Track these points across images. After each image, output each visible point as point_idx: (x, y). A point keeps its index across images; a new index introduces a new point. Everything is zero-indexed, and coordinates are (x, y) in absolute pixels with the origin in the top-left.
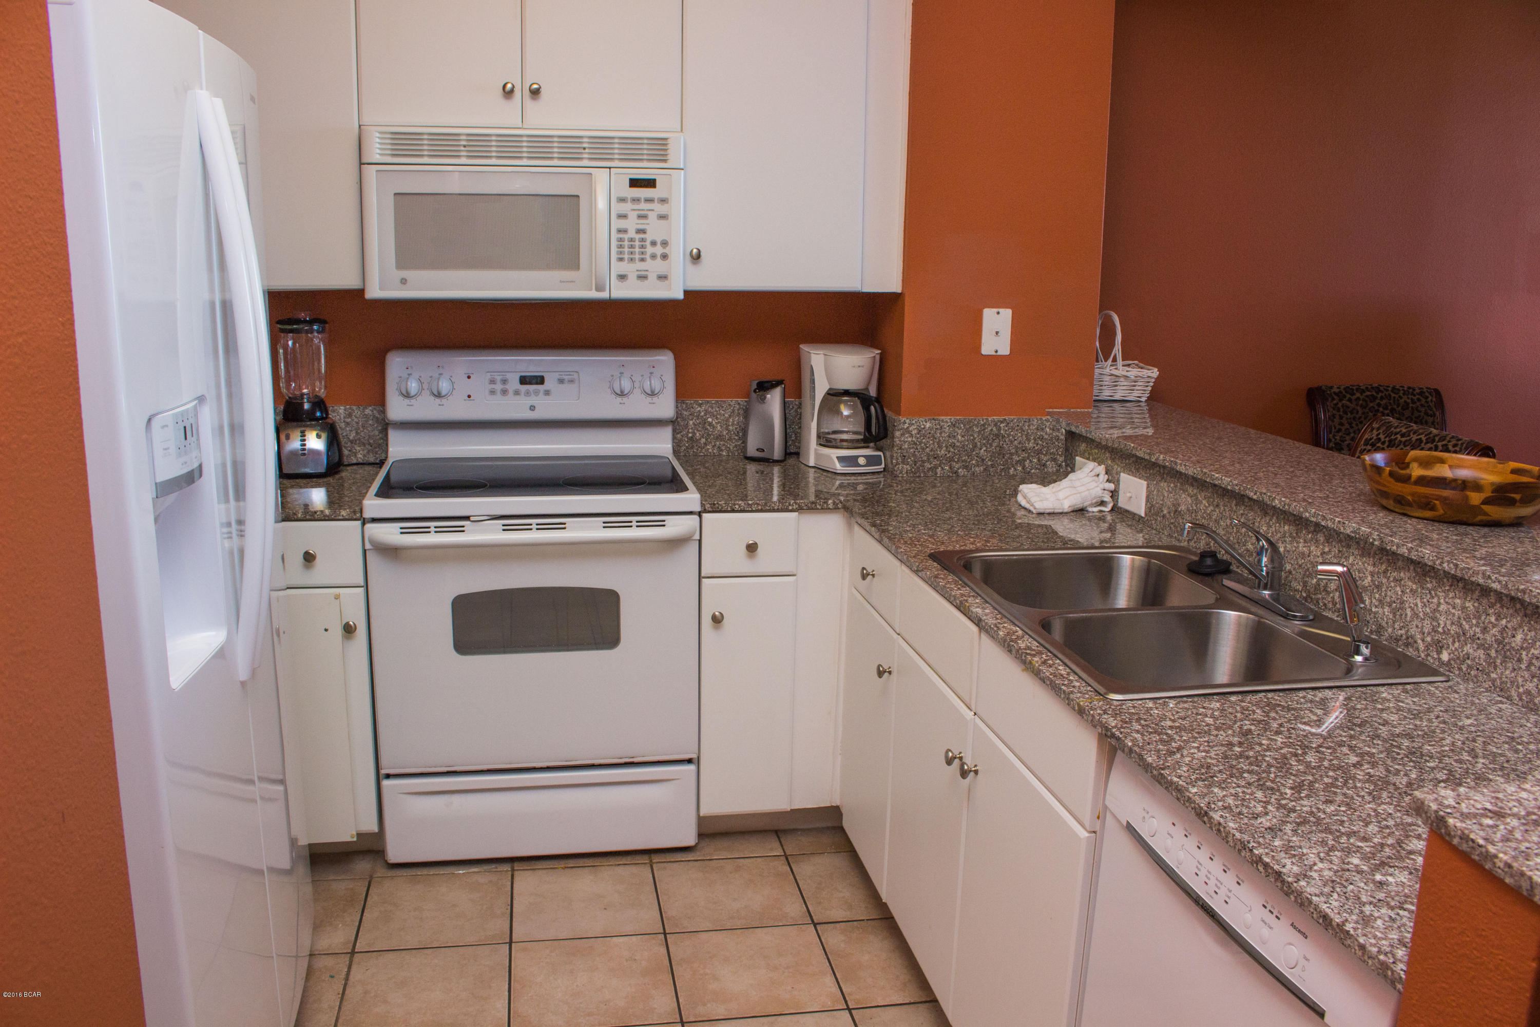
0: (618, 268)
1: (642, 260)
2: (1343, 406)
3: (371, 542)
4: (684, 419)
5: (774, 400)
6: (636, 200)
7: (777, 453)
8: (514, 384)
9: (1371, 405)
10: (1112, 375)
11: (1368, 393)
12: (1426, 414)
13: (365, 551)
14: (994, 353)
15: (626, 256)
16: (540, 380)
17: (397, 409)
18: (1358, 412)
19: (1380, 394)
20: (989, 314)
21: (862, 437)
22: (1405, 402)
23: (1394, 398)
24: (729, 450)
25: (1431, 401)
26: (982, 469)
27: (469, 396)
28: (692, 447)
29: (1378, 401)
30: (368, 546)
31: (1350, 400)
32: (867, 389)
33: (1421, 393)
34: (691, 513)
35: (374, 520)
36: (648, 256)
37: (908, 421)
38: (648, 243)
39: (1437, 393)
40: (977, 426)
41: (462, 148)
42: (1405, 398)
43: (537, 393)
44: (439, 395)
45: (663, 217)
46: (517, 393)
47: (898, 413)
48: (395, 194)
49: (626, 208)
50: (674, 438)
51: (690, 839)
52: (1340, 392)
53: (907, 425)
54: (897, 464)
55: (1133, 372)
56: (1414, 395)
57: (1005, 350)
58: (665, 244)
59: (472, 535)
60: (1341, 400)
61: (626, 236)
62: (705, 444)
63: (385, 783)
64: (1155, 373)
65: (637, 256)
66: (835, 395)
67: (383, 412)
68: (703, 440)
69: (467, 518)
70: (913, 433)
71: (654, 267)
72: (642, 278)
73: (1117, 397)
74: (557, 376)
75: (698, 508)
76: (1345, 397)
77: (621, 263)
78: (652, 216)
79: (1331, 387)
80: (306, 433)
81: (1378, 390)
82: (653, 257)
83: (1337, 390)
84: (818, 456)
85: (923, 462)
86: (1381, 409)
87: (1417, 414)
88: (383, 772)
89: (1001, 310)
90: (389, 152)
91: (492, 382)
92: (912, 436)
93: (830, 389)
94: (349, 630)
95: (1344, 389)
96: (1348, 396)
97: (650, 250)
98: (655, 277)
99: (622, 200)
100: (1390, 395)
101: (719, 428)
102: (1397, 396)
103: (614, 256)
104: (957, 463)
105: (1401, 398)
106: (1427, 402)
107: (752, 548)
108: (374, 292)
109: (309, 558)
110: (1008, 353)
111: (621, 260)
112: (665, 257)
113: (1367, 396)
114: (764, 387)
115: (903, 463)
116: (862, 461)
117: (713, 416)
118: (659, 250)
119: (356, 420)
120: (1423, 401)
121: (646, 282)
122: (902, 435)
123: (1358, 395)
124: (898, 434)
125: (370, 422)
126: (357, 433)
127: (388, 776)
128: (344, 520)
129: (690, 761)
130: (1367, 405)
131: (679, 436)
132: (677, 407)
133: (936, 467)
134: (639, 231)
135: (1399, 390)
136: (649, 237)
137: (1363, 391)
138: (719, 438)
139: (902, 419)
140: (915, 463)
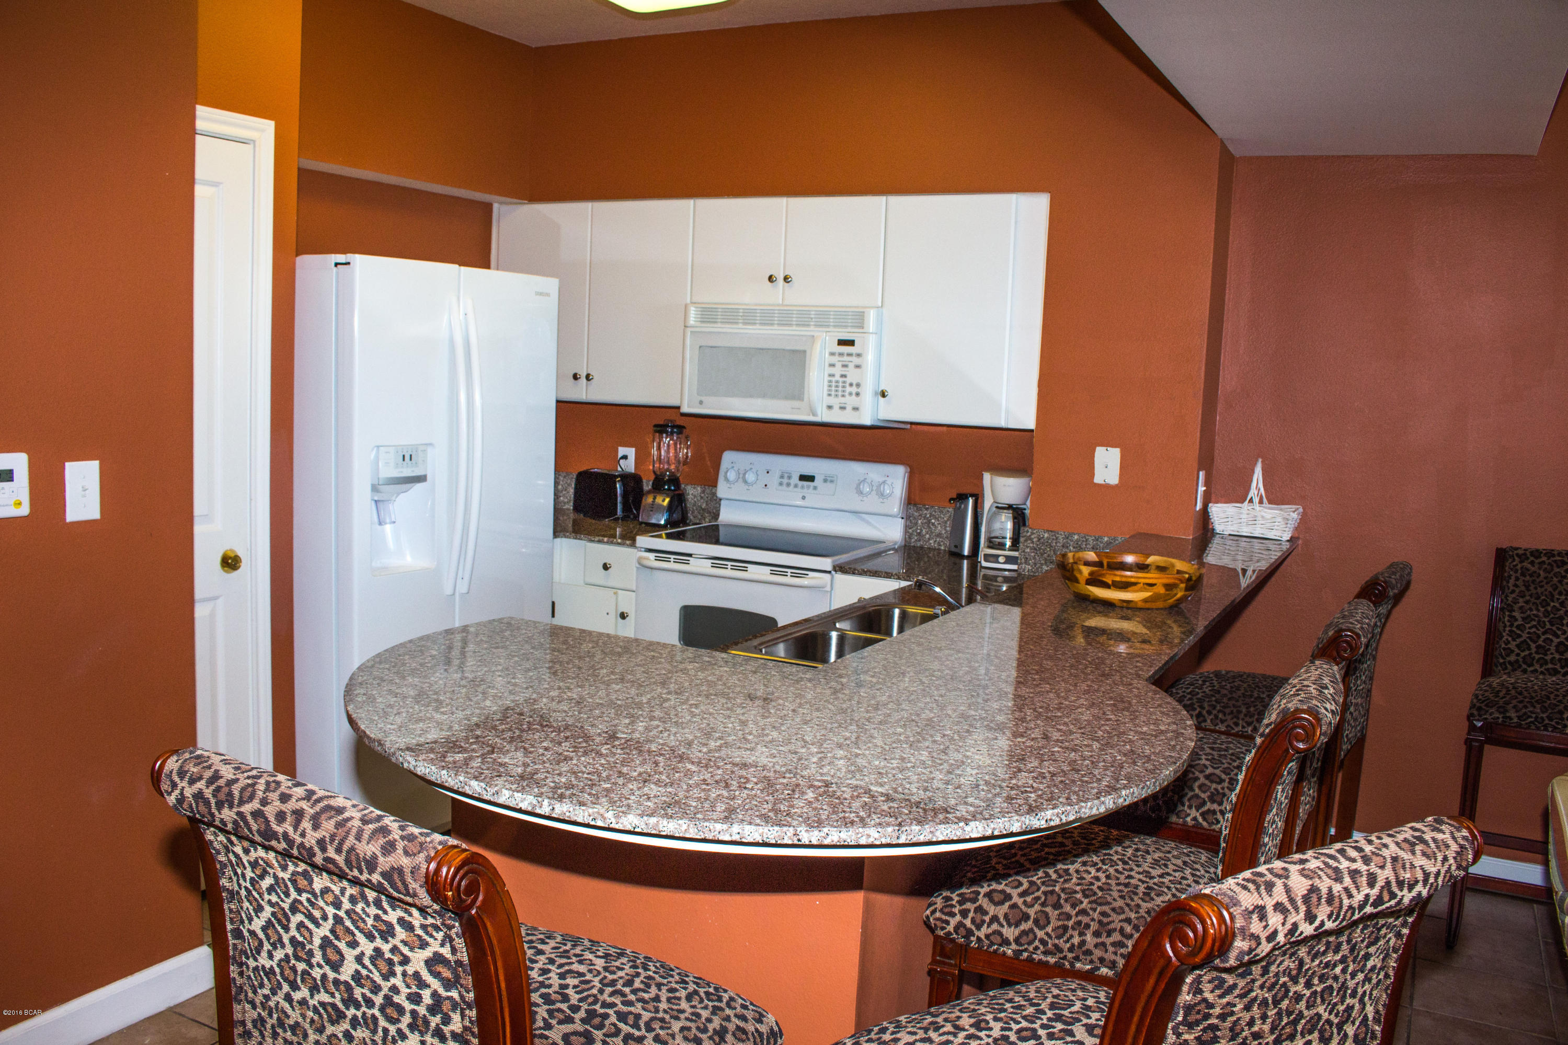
0: (827, 400)
1: (843, 396)
2: (1522, 568)
3: (641, 562)
4: (914, 519)
5: (969, 506)
6: (841, 354)
7: (966, 551)
8: (795, 479)
13: (638, 568)
14: (1104, 483)
15: (833, 393)
16: (812, 479)
17: (723, 490)
18: (1539, 575)
20: (1100, 452)
27: (765, 486)
28: (920, 541)
30: (639, 565)
31: (1532, 563)
32: (1018, 504)
34: (826, 572)
35: (642, 549)
36: (847, 394)
38: (847, 385)
43: (808, 487)
45: (858, 367)
46: (796, 486)
48: (699, 346)
49: (834, 359)
50: (905, 530)
52: (1525, 554)
55: (1278, 514)
57: (1114, 481)
58: (858, 385)
59: (694, 566)
60: (1521, 562)
61: (833, 379)
62: (929, 539)
65: (840, 393)
66: (1000, 508)
67: (718, 492)
68: (927, 536)
71: (851, 401)
72: (843, 408)
73: (1257, 534)
74: (823, 477)
75: (829, 569)
76: (1528, 558)
77: (829, 398)
78: (851, 365)
79: (1517, 549)
80: (657, 497)
82: (850, 394)
83: (1520, 552)
89: (1111, 449)
90: (699, 320)
91: (782, 477)
92: (1033, 542)
93: (995, 503)
97: (848, 389)
98: (851, 408)
99: (832, 354)
103: (826, 392)
108: (685, 409)
109: (606, 568)
110: (1116, 483)
111: (830, 395)
112: (858, 394)
113: (1555, 561)
115: (1026, 563)
116: (1001, 559)
117: (936, 518)
118: (854, 390)
119: (707, 495)
121: (845, 411)
122: (1026, 541)
123: (1544, 559)
125: (715, 498)
126: (707, 504)
130: (1552, 570)
131: (910, 530)
134: (842, 376)
136: (848, 380)
137: (1554, 556)
138: (939, 535)
139: (1026, 529)
140: (1035, 564)
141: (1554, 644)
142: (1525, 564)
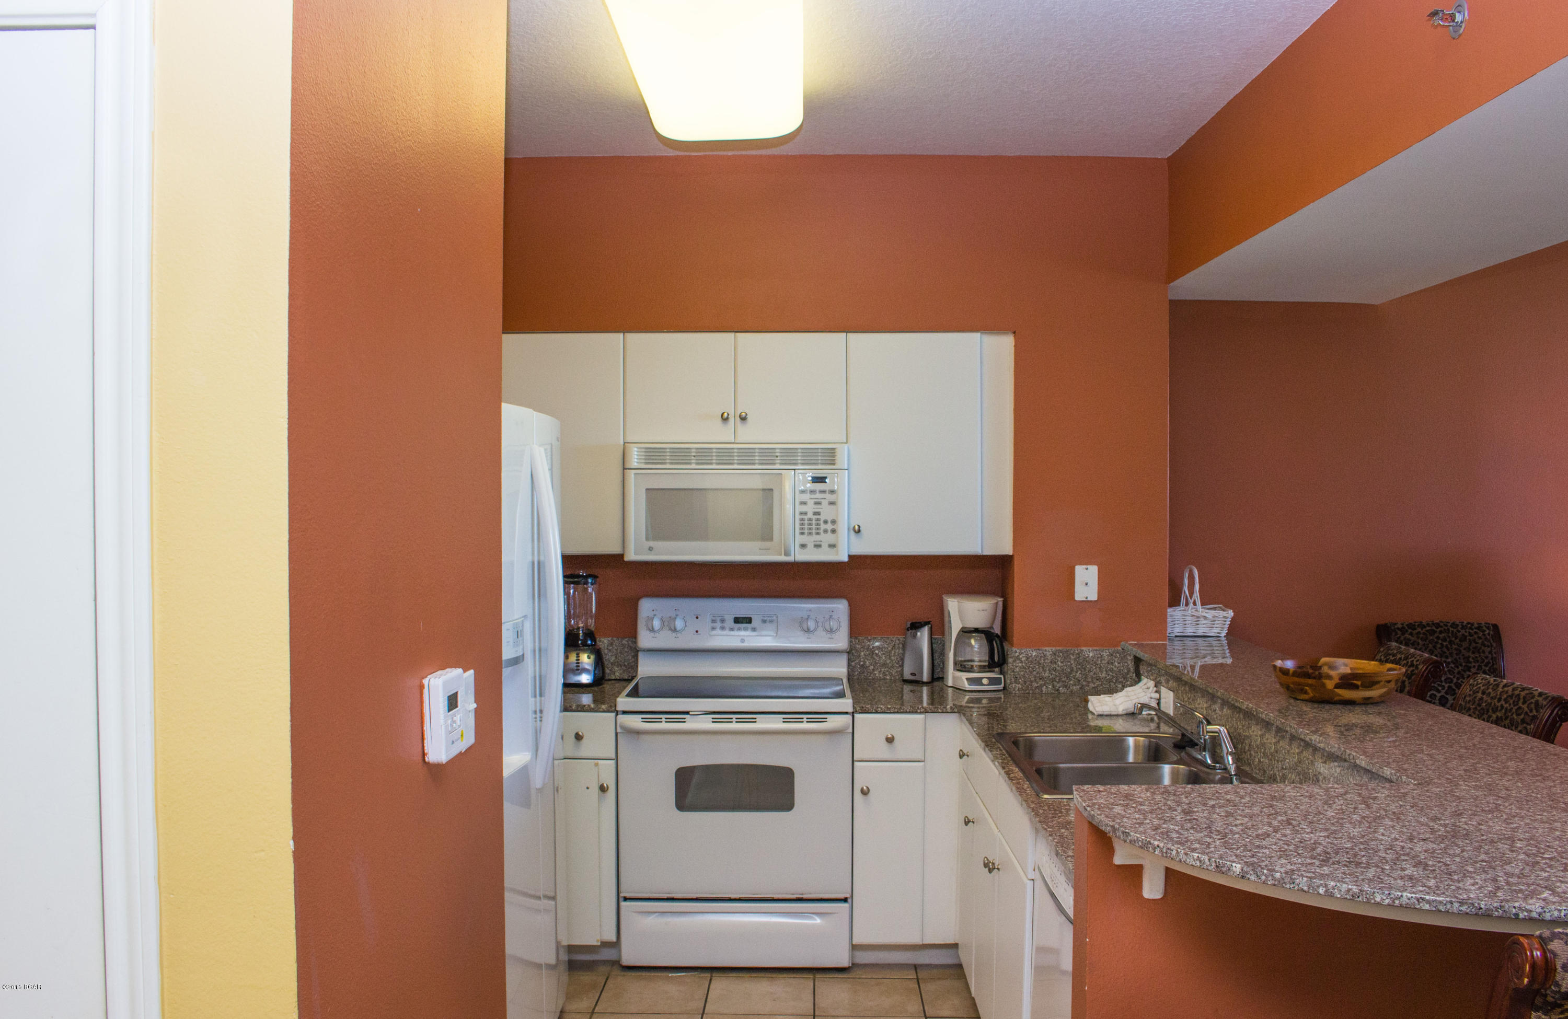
0: (800, 539)
1: (818, 534)
2: (1405, 639)
3: (622, 727)
4: (857, 651)
5: (924, 635)
6: (812, 492)
7: (926, 677)
8: (730, 622)
9: (1431, 638)
10: (1193, 616)
11: (1428, 628)
12: (1483, 644)
13: (617, 734)
14: (1085, 599)
15: (806, 531)
16: (749, 620)
17: (645, 639)
18: (1419, 644)
19: (1440, 629)
20: (1079, 570)
21: (987, 664)
22: (1463, 635)
23: (1453, 631)
24: (891, 675)
25: (1489, 634)
26: (1078, 687)
27: (697, 632)
28: (863, 673)
29: (1436, 635)
30: (619, 730)
31: (1411, 634)
32: (992, 627)
33: (1479, 628)
34: (846, 713)
35: (624, 712)
36: (821, 531)
37: (1018, 651)
38: (821, 522)
39: (1495, 627)
40: (1073, 655)
41: (693, 458)
42: (1463, 631)
43: (746, 629)
44: (674, 630)
45: (832, 503)
46: (732, 629)
47: (1012, 645)
48: (647, 489)
49: (806, 497)
50: (849, 665)
51: (845, 962)
52: (1403, 628)
53: (1017, 654)
54: (1011, 683)
55: (1210, 614)
56: (1472, 630)
57: (1093, 597)
58: (834, 522)
59: (691, 724)
60: (1403, 634)
61: (806, 517)
62: (873, 670)
63: (623, 904)
64: (1230, 613)
65: (814, 531)
66: (966, 632)
67: (636, 642)
68: (872, 667)
69: (687, 713)
70: (1023, 659)
71: (826, 539)
72: (818, 546)
73: (1200, 633)
74: (761, 618)
75: (850, 710)
76: (1407, 631)
77: (802, 536)
78: (825, 503)
79: (1396, 624)
80: (580, 655)
81: (1438, 625)
82: (826, 531)
83: (1400, 626)
84: (954, 678)
85: (1032, 682)
86: (1440, 641)
87: (1474, 645)
88: (622, 895)
89: (1089, 567)
90: (643, 461)
91: (714, 621)
92: (1021, 662)
93: (963, 628)
94: (603, 789)
95: (1407, 625)
96: (1410, 631)
97: (823, 526)
98: (827, 546)
99: (805, 492)
100: (1448, 629)
101: (884, 658)
102: (1455, 630)
103: (798, 531)
104: (1058, 683)
105: (1459, 632)
106: (1484, 635)
107: (890, 740)
108: (631, 556)
109: (578, 737)
110: (1096, 598)
111: (802, 534)
112: (834, 531)
113: (1427, 631)
114: (916, 626)
115: (1015, 682)
116: (985, 681)
117: (879, 648)
118: (829, 527)
119: (616, 648)
120: (1481, 634)
121: (820, 550)
122: (1014, 661)
123: (1419, 630)
124: (1010, 660)
125: (626, 650)
126: (616, 657)
127: (626, 899)
128: (604, 711)
129: (845, 900)
131: (853, 663)
132: (851, 642)
133: (1041, 686)
134: (816, 513)
135: (1458, 625)
136: (822, 517)
137: (1424, 627)
138: (884, 665)
139: (1014, 649)
140: (1025, 682)
141: (1437, 698)
142: (1407, 636)
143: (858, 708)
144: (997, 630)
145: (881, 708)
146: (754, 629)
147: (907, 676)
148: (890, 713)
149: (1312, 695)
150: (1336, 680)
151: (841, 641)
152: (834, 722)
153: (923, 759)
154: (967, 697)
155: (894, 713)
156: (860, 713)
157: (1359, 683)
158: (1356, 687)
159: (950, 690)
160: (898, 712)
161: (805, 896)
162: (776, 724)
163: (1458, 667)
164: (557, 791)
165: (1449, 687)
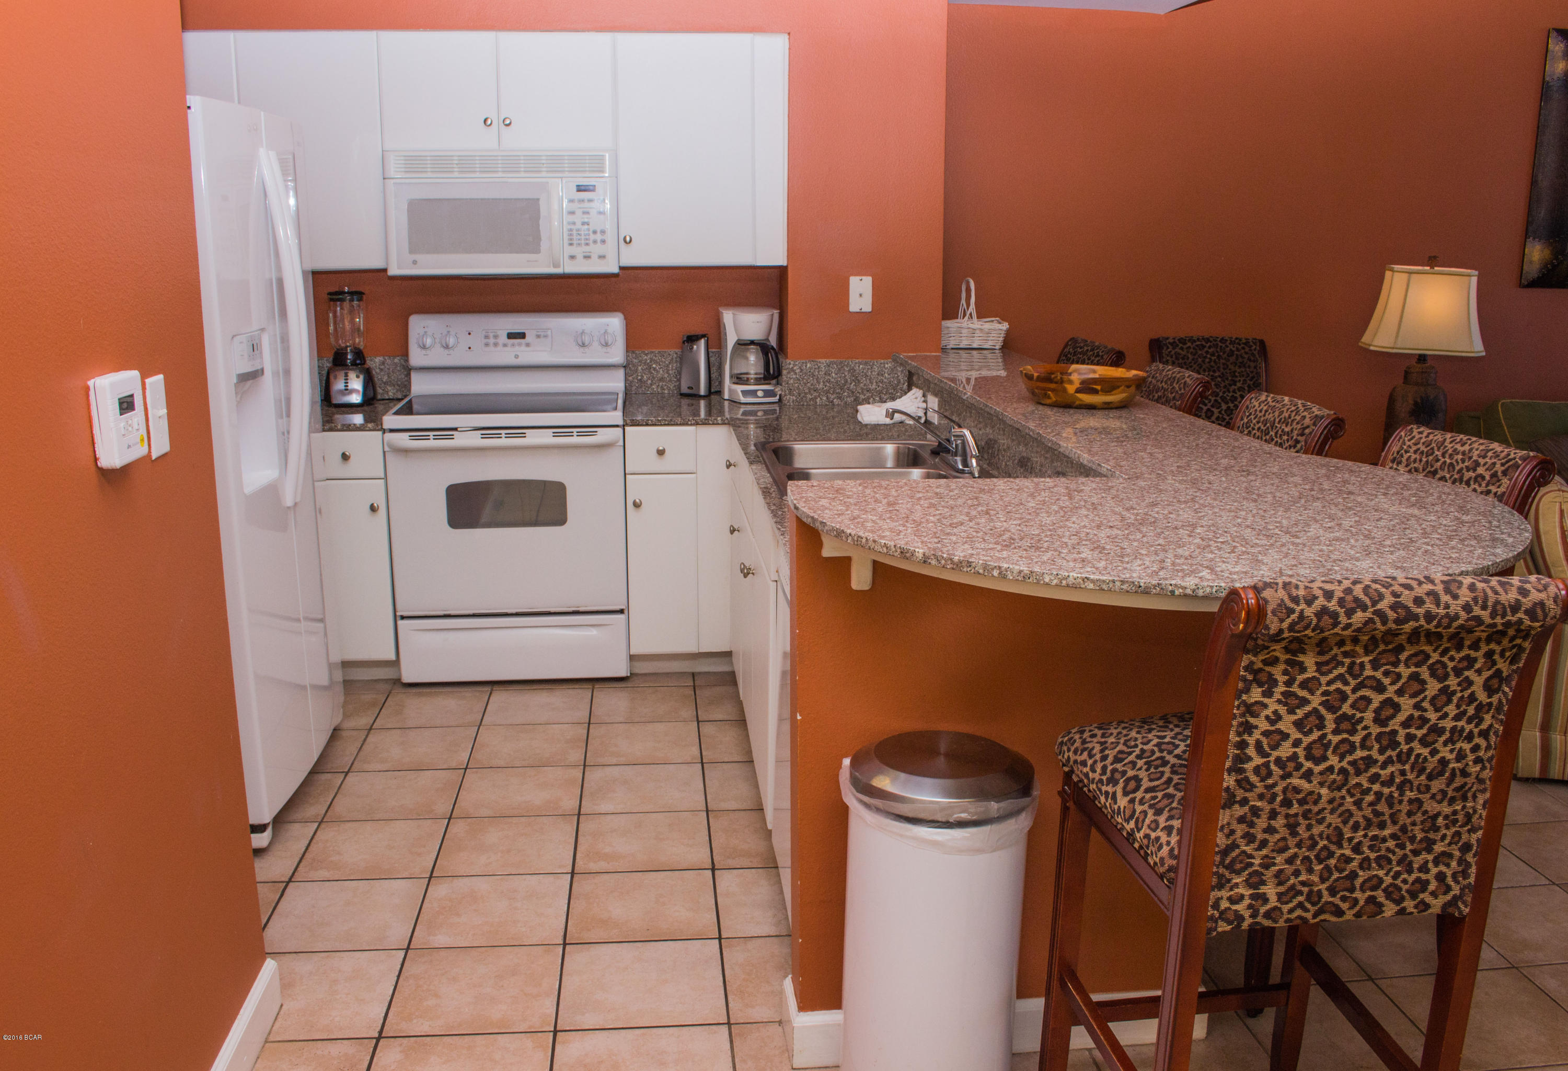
0: (569, 251)
1: (587, 244)
2: (1175, 353)
3: (389, 446)
4: (634, 366)
5: (701, 347)
6: (581, 201)
7: (703, 391)
8: (503, 338)
9: (1200, 352)
10: (969, 328)
11: (1199, 343)
12: (1249, 360)
13: (384, 453)
14: (858, 311)
15: (575, 242)
16: (522, 336)
17: (417, 357)
18: (1188, 358)
19: (1209, 344)
20: (854, 281)
21: (762, 376)
22: (1231, 350)
23: (1221, 347)
24: (669, 389)
25: (1255, 350)
26: (852, 399)
27: (470, 348)
28: (641, 387)
29: (1206, 349)
30: (387, 449)
31: (1182, 349)
32: (767, 340)
33: (1247, 343)
34: (617, 426)
35: (392, 431)
36: (591, 242)
37: (792, 362)
38: (591, 232)
39: (1262, 343)
40: (847, 367)
41: (455, 166)
42: (1231, 347)
43: (520, 345)
44: (447, 347)
45: (601, 213)
46: (505, 345)
47: (786, 357)
48: (408, 200)
49: (574, 206)
50: (626, 380)
51: (623, 673)
52: (1174, 342)
53: (791, 366)
54: (785, 395)
55: (987, 326)
56: (1240, 345)
57: (868, 308)
58: (603, 232)
59: (460, 440)
60: (1174, 349)
61: (574, 227)
62: (651, 385)
64: (1005, 326)
65: (583, 242)
66: (743, 345)
67: (407, 361)
68: (649, 382)
69: (455, 429)
70: (797, 371)
71: (597, 250)
72: (587, 257)
73: (975, 346)
74: (535, 333)
75: (621, 422)
76: (1177, 346)
77: (571, 247)
78: (593, 212)
79: (1167, 338)
80: (349, 375)
81: (1207, 340)
82: (595, 242)
83: (1171, 341)
84: (730, 390)
85: (806, 394)
86: (1209, 356)
87: (1240, 360)
88: (398, 614)
89: (864, 278)
90: (403, 170)
91: (487, 337)
92: (796, 374)
93: (738, 340)
94: (373, 509)
95: (1179, 340)
96: (1181, 345)
97: (592, 237)
98: (597, 257)
99: (571, 201)
100: (1217, 344)
101: (661, 372)
102: (1224, 346)
103: (566, 242)
104: (832, 394)
105: (1227, 346)
106: (1251, 350)
107: (661, 453)
108: (393, 271)
109: (345, 457)
110: (870, 310)
111: (571, 244)
112: (603, 242)
113: (1197, 346)
114: (692, 339)
115: (790, 394)
116: (760, 394)
117: (656, 362)
118: (599, 237)
119: (387, 367)
120: (1247, 349)
121: (590, 260)
122: (789, 373)
123: (1189, 344)
124: (784, 372)
125: (398, 368)
126: (389, 377)
127: (403, 618)
128: (370, 430)
129: (621, 611)
130: (1197, 353)
131: (630, 378)
132: (628, 356)
133: (816, 398)
134: (584, 223)
135: (1227, 340)
136: (592, 228)
137: (1195, 341)
138: (662, 379)
139: (788, 361)
140: (799, 394)
141: (1204, 411)
142: (1177, 350)
143: (628, 421)
144: (773, 341)
145: (652, 421)
146: (528, 345)
147: (684, 390)
148: (661, 425)
149: (1054, 399)
150: (1077, 385)
151: (617, 355)
152: (603, 436)
153: (695, 471)
154: (742, 410)
155: (665, 425)
156: (631, 426)
157: (1099, 387)
158: (1095, 392)
159: (726, 403)
160: (668, 425)
161: (582, 609)
162: (546, 438)
163: (1224, 382)
164: (320, 512)
165: (1216, 401)
